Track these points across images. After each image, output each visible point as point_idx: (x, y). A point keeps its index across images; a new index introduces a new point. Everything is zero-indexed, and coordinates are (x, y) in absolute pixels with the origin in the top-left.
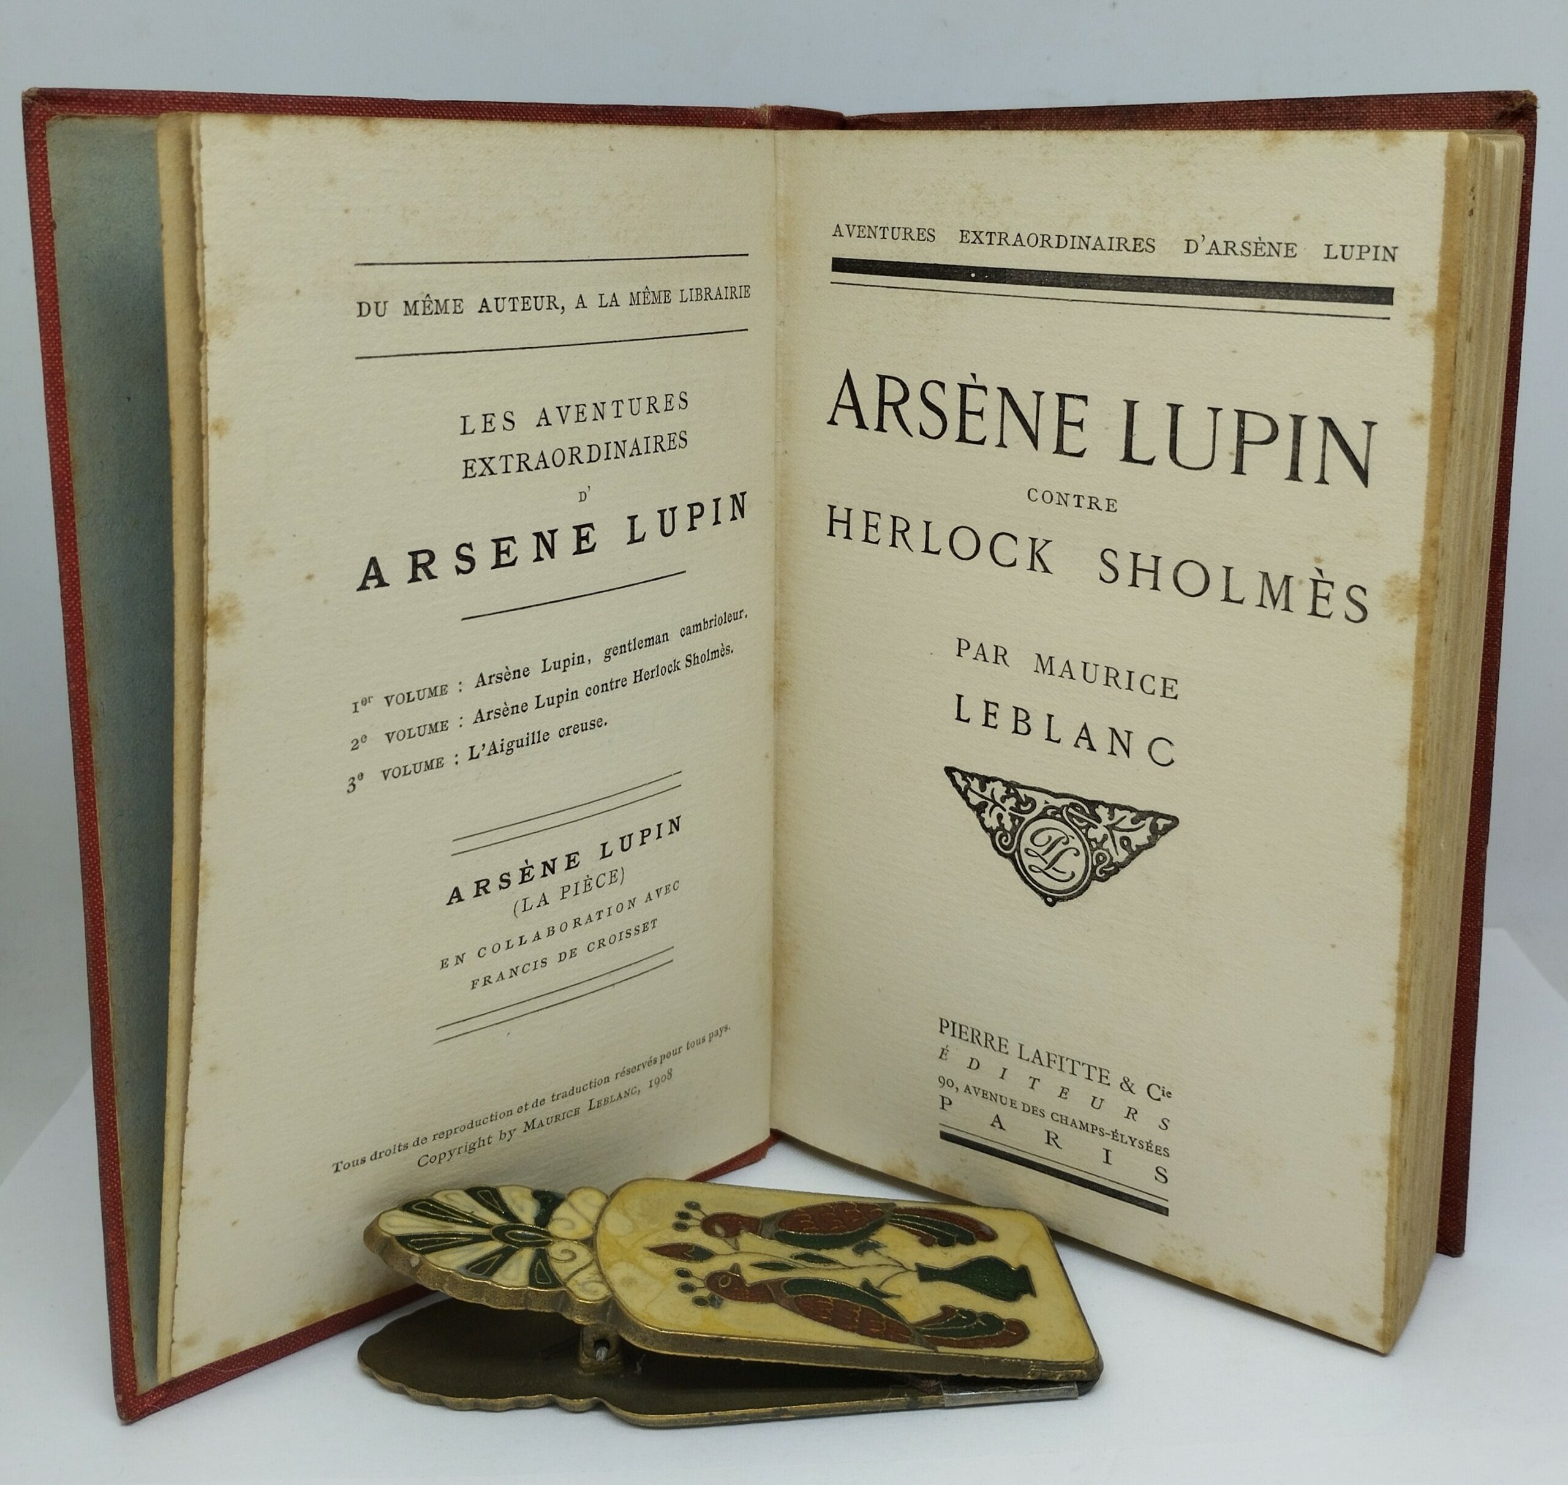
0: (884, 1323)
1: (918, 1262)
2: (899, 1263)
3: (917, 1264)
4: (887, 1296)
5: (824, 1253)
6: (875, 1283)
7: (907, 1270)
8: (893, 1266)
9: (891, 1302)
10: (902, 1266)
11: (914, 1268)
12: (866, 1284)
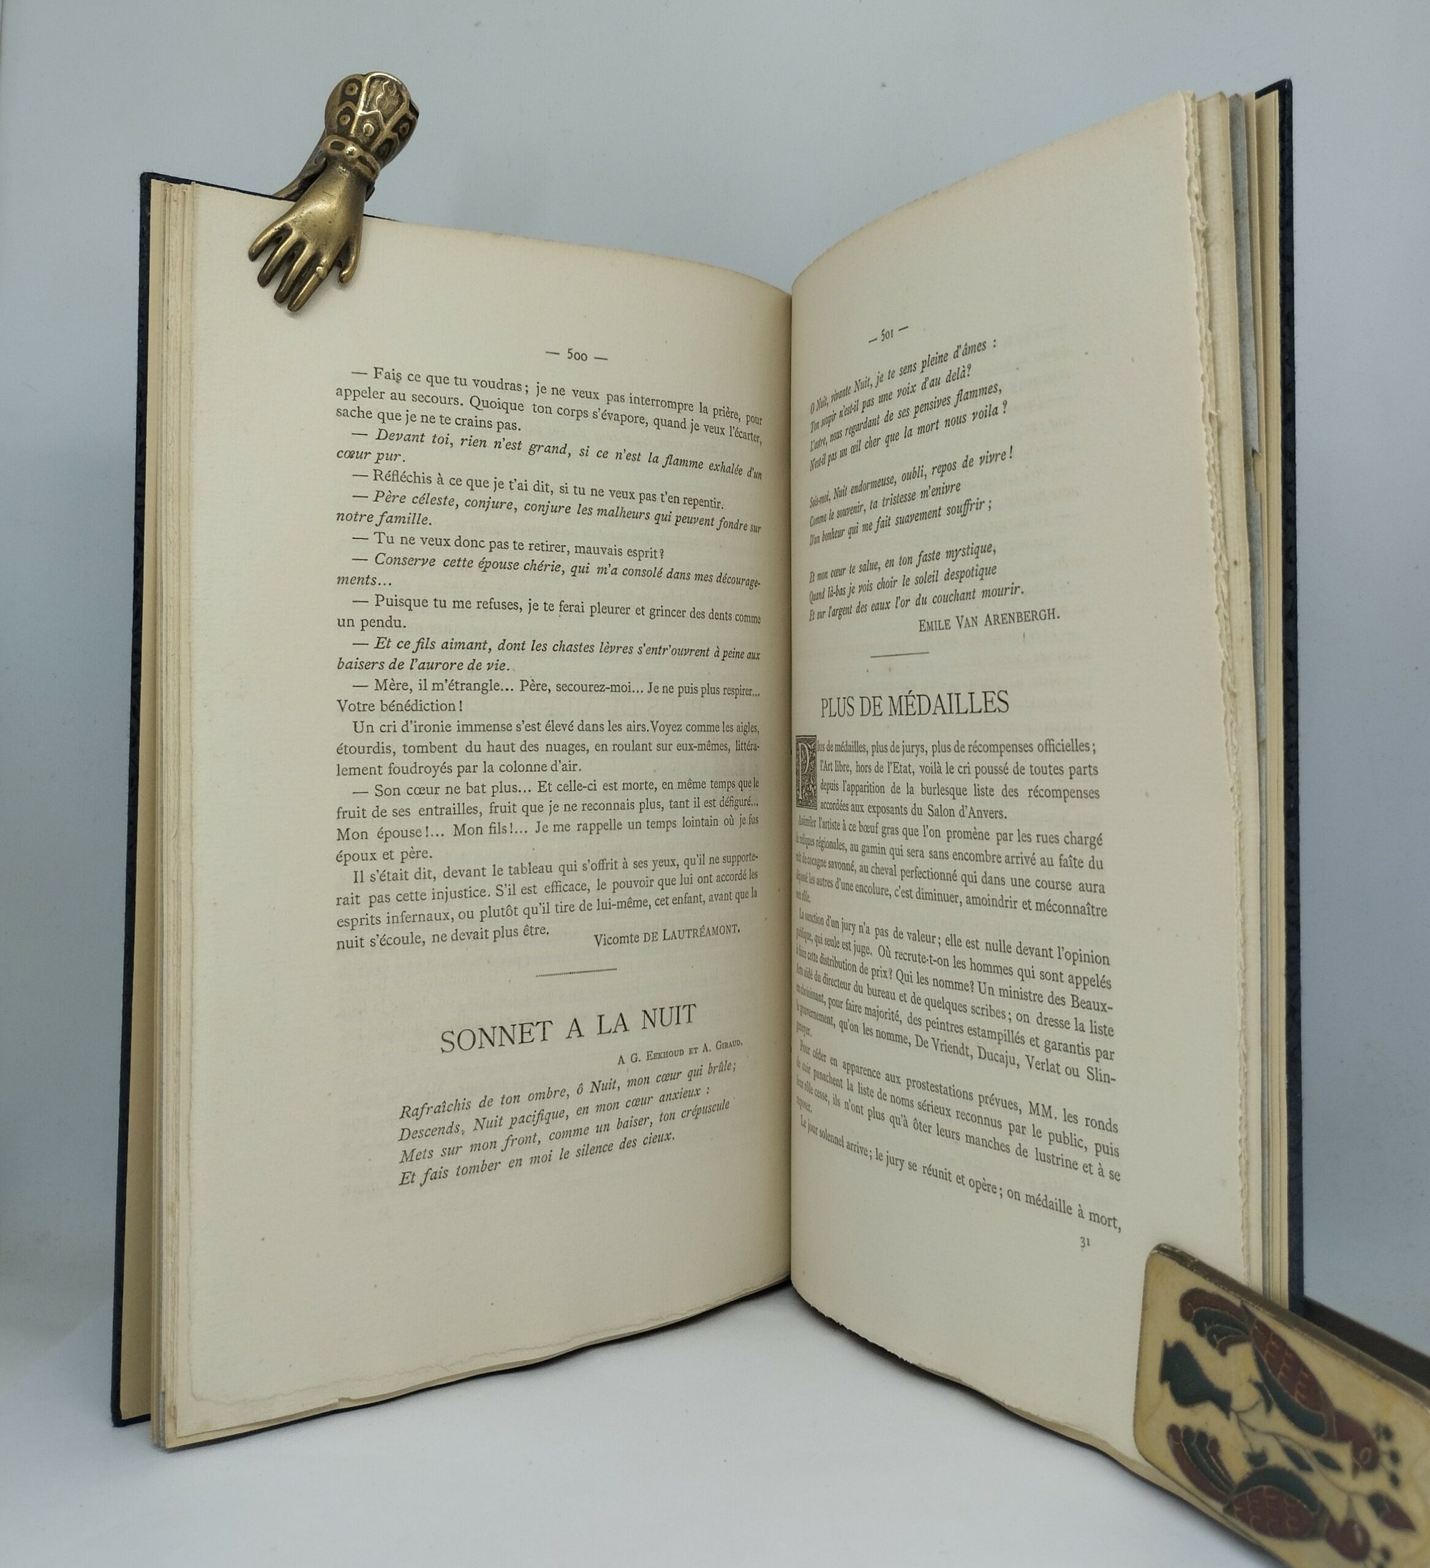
0: (1267, 1351)
1: (1226, 1420)
2: (1240, 1426)
3: (1228, 1418)
4: (1257, 1385)
5: (1287, 1464)
6: (1262, 1407)
7: (1237, 1413)
8: (1244, 1423)
9: (1257, 1377)
10: (1240, 1422)
11: (1232, 1415)
12: (1268, 1408)
